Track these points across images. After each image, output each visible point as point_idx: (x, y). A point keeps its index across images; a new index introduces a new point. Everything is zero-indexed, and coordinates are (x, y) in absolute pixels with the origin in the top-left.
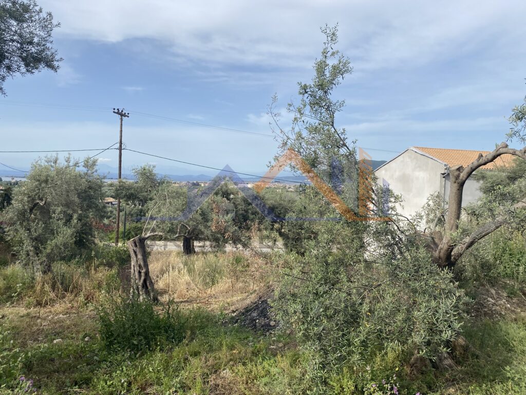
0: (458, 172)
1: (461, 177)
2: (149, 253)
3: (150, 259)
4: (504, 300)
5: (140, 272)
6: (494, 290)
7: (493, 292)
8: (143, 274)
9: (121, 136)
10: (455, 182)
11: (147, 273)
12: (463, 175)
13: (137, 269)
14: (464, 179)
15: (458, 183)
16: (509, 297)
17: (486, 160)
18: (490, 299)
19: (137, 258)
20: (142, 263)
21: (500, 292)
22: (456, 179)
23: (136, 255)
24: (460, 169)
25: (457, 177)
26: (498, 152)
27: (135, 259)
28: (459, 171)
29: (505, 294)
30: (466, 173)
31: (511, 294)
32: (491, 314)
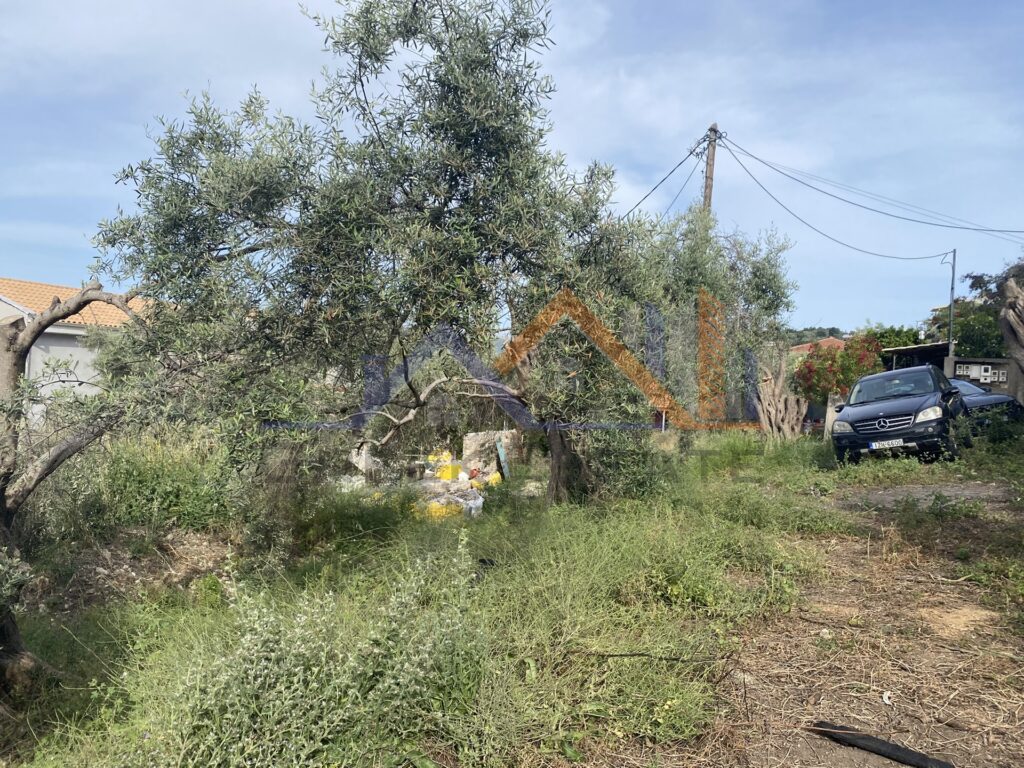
0: (14, 330)
1: (19, 341)
4: (126, 567)
6: (110, 550)
7: (107, 554)
10: (8, 350)
12: (24, 337)
14: (26, 344)
15: (15, 352)
16: (134, 558)
17: (66, 310)
18: (100, 570)
21: (119, 552)
22: (11, 344)
24: (17, 324)
25: (13, 340)
26: (85, 298)
28: (17, 328)
29: (128, 555)
30: (29, 333)
31: (139, 551)
32: (100, 598)
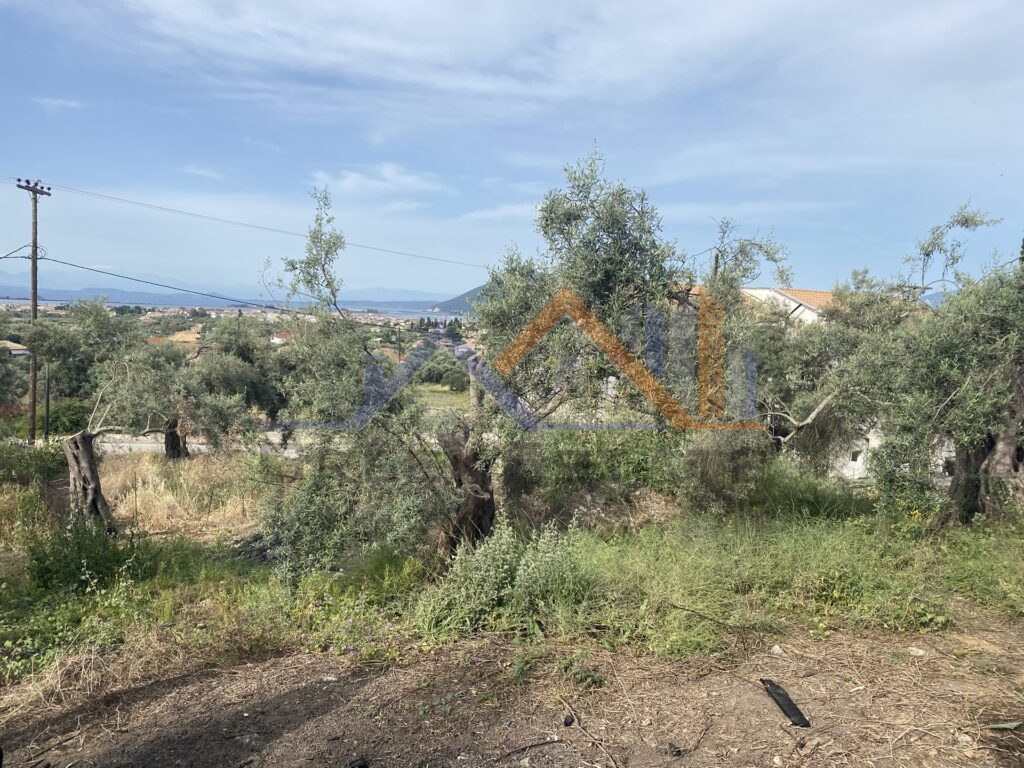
2: (100, 459)
3: (102, 467)
4: (599, 509)
5: (85, 489)
6: (591, 496)
8: (90, 492)
9: (35, 234)
11: (97, 490)
13: (80, 483)
18: (582, 508)
19: (79, 467)
20: (88, 475)
21: (597, 498)
23: (78, 463)
27: (76, 468)
29: (602, 501)
31: (611, 500)
